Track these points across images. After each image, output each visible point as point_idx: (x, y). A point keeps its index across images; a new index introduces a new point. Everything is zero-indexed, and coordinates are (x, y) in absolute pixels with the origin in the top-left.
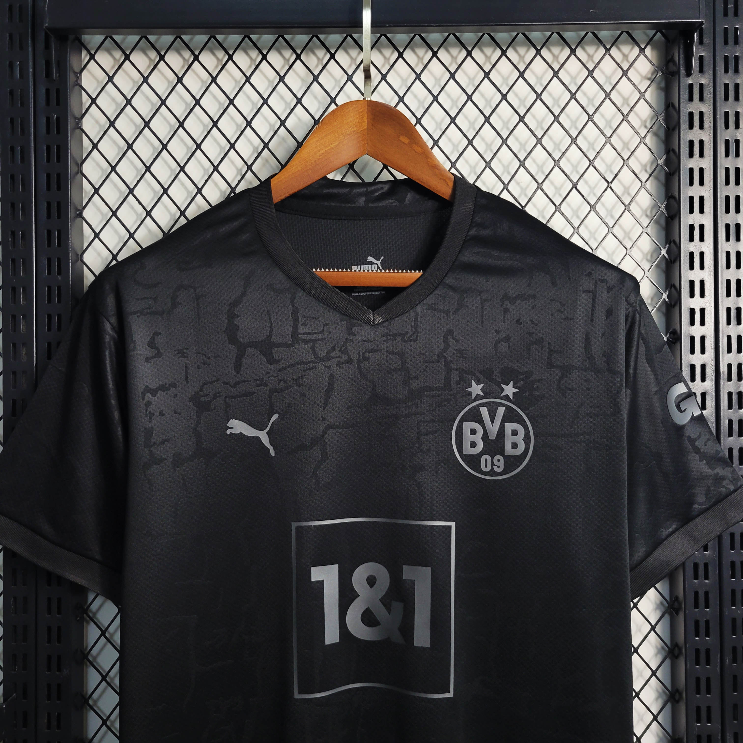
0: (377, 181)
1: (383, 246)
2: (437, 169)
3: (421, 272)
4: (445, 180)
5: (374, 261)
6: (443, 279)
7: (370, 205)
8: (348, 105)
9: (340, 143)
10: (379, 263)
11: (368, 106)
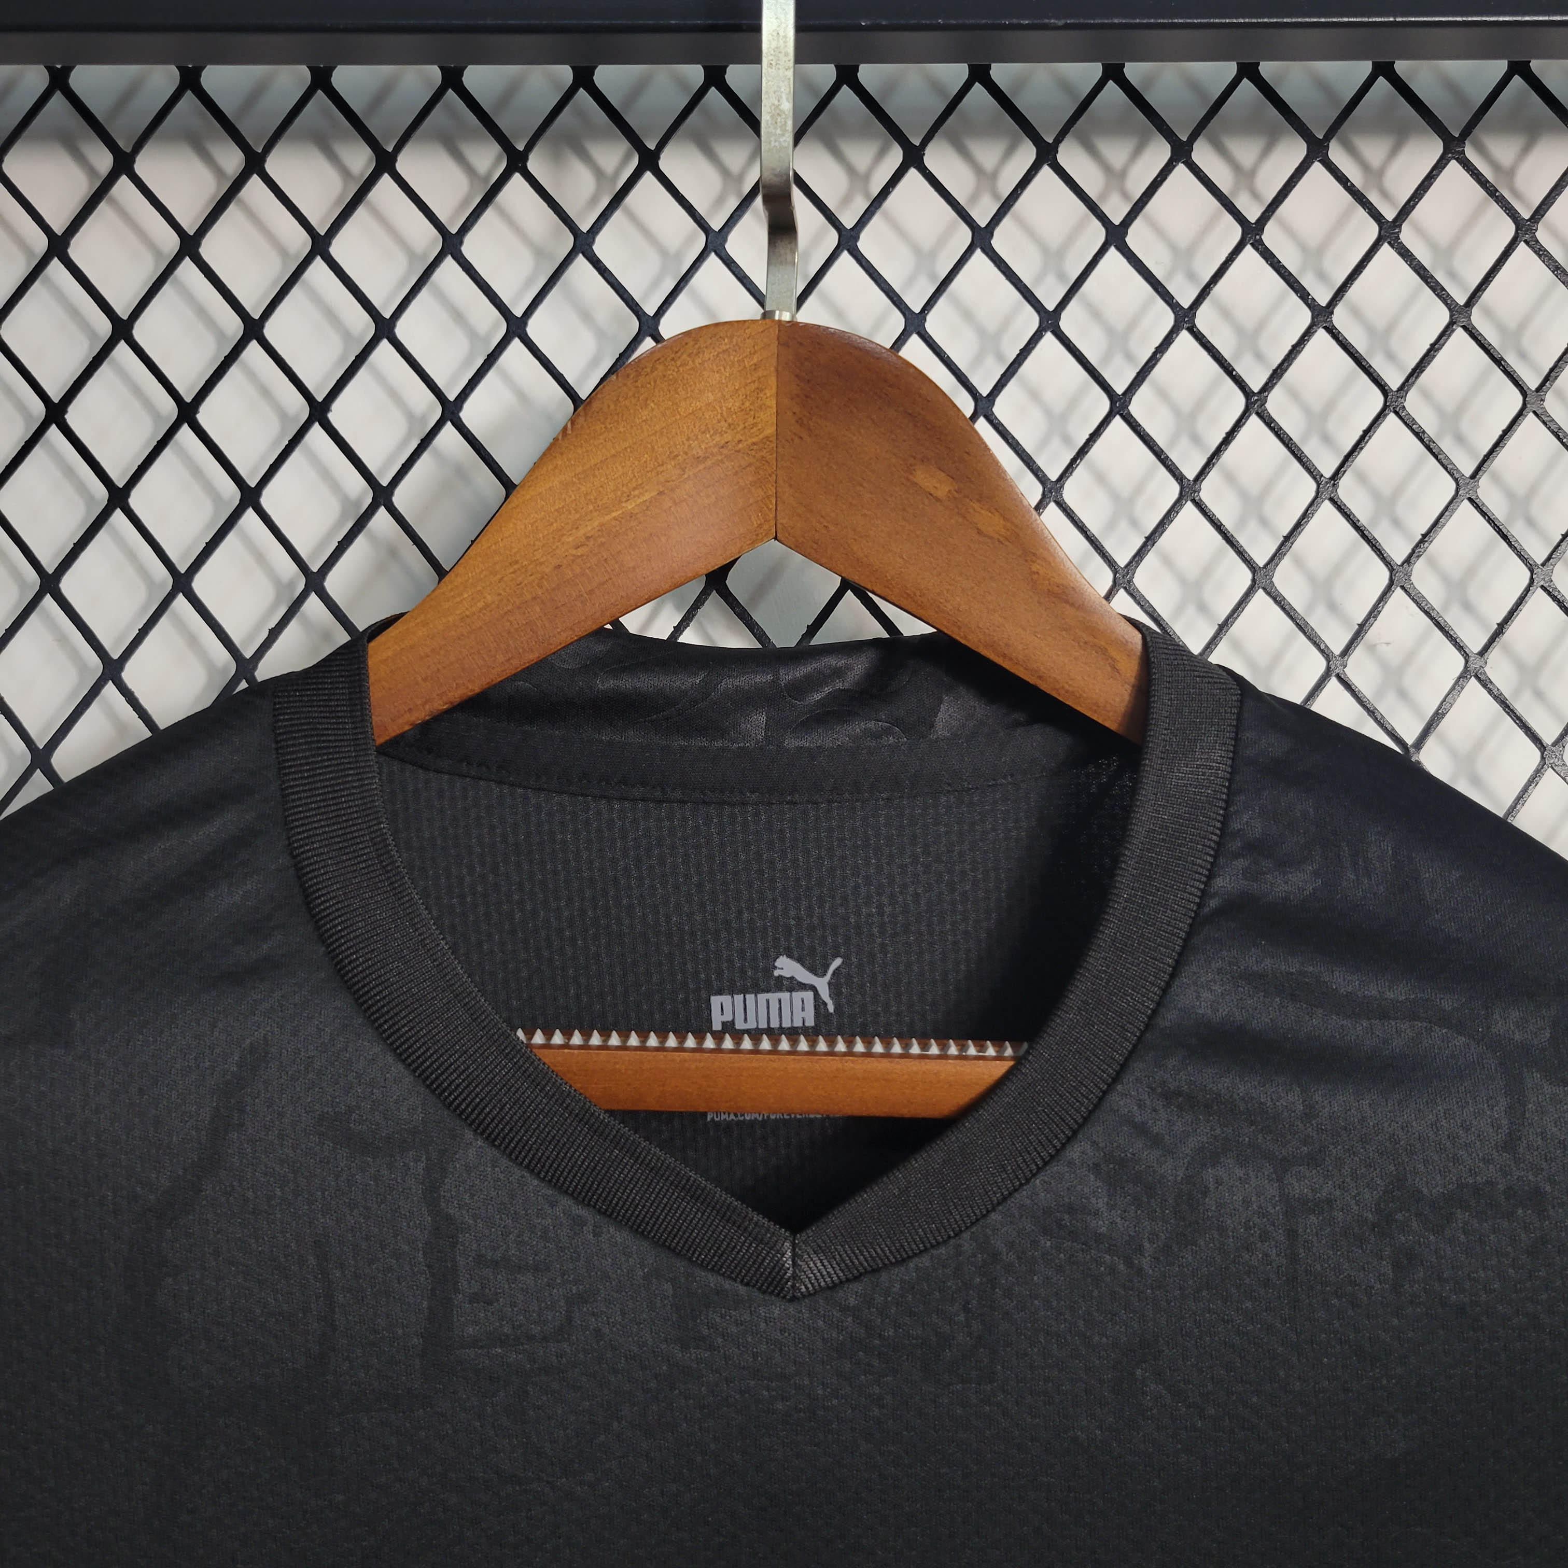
0: (814, 642)
1: (841, 911)
2: (1072, 605)
3: (1009, 1052)
4: (1103, 651)
5: (803, 975)
6: (1105, 1093)
7: (791, 743)
8: (696, 341)
9: (661, 493)
10: (822, 984)
11: (783, 343)
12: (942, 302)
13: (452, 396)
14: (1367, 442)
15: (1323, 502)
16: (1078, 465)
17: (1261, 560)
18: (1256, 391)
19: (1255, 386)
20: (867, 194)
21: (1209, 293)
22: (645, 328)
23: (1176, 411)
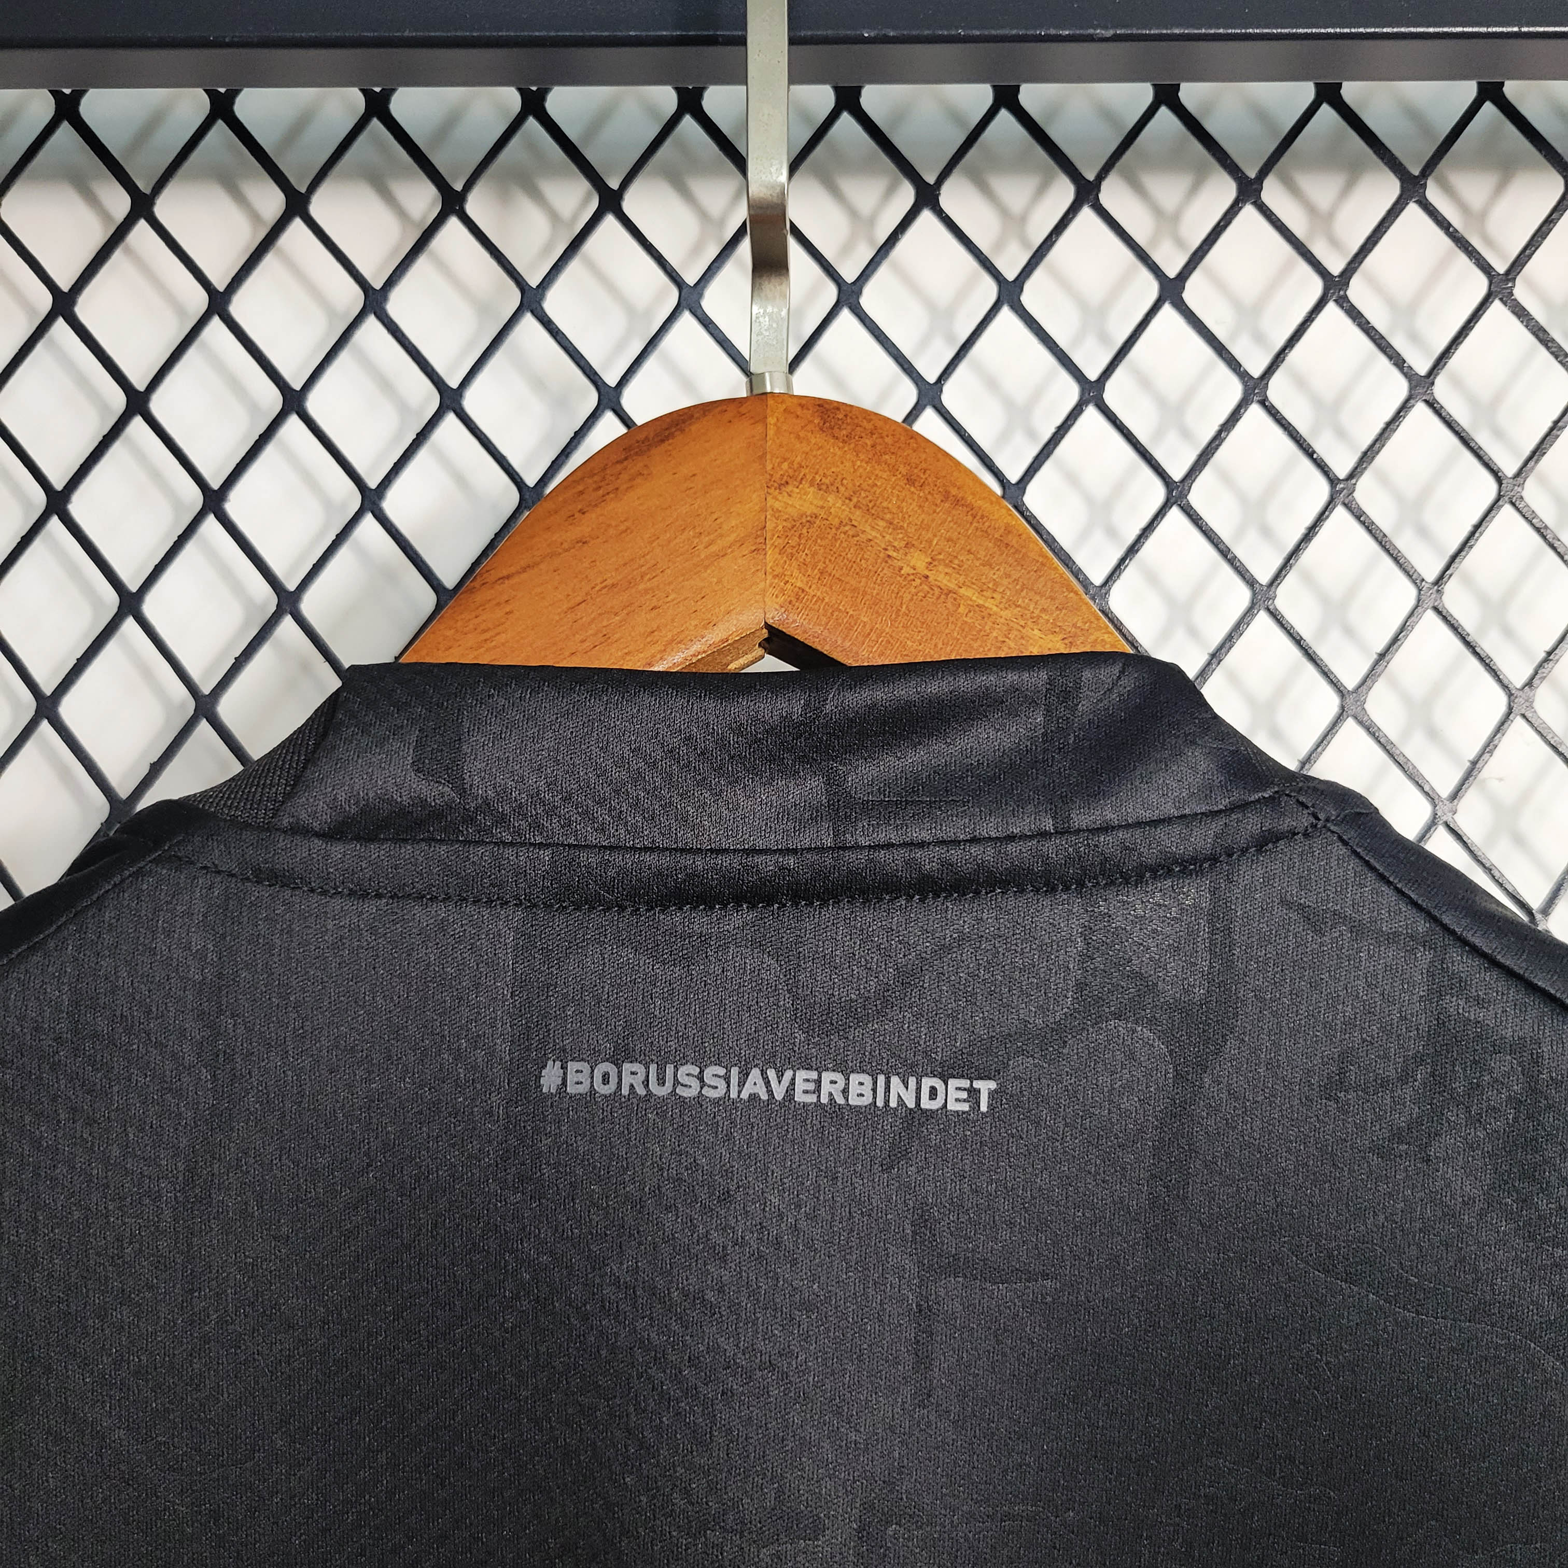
12: (962, 369)
13: (373, 483)
14: (1477, 540)
15: (1425, 611)
16: (1126, 566)
17: (1350, 682)
18: (1341, 478)
19: (1341, 470)
20: (871, 241)
21: (1284, 360)
22: (605, 401)
23: (1242, 499)
